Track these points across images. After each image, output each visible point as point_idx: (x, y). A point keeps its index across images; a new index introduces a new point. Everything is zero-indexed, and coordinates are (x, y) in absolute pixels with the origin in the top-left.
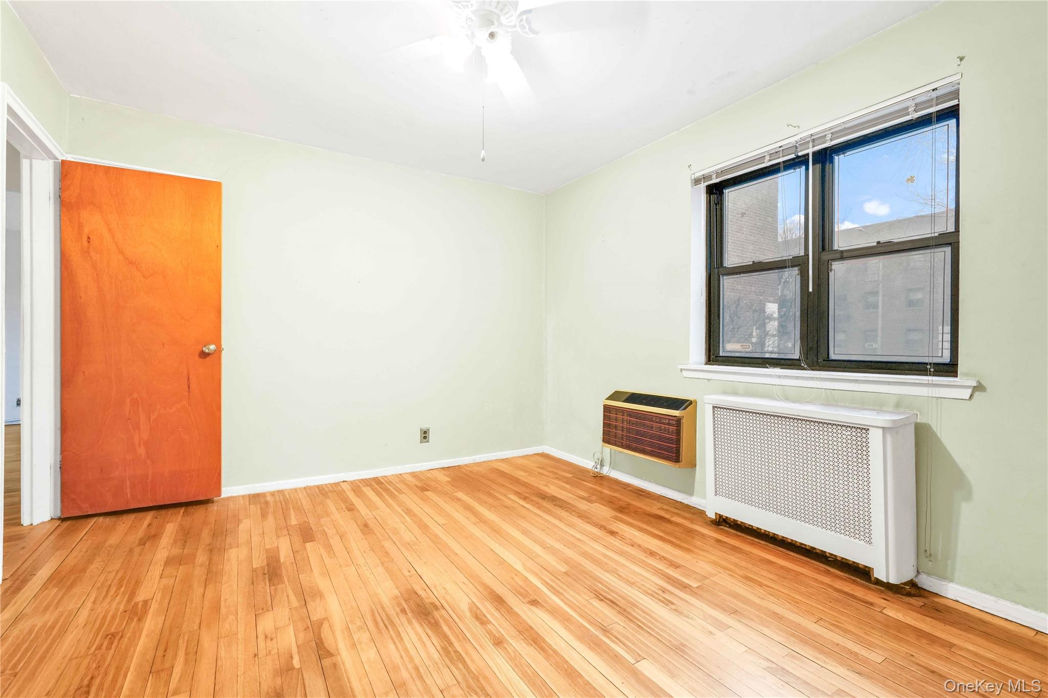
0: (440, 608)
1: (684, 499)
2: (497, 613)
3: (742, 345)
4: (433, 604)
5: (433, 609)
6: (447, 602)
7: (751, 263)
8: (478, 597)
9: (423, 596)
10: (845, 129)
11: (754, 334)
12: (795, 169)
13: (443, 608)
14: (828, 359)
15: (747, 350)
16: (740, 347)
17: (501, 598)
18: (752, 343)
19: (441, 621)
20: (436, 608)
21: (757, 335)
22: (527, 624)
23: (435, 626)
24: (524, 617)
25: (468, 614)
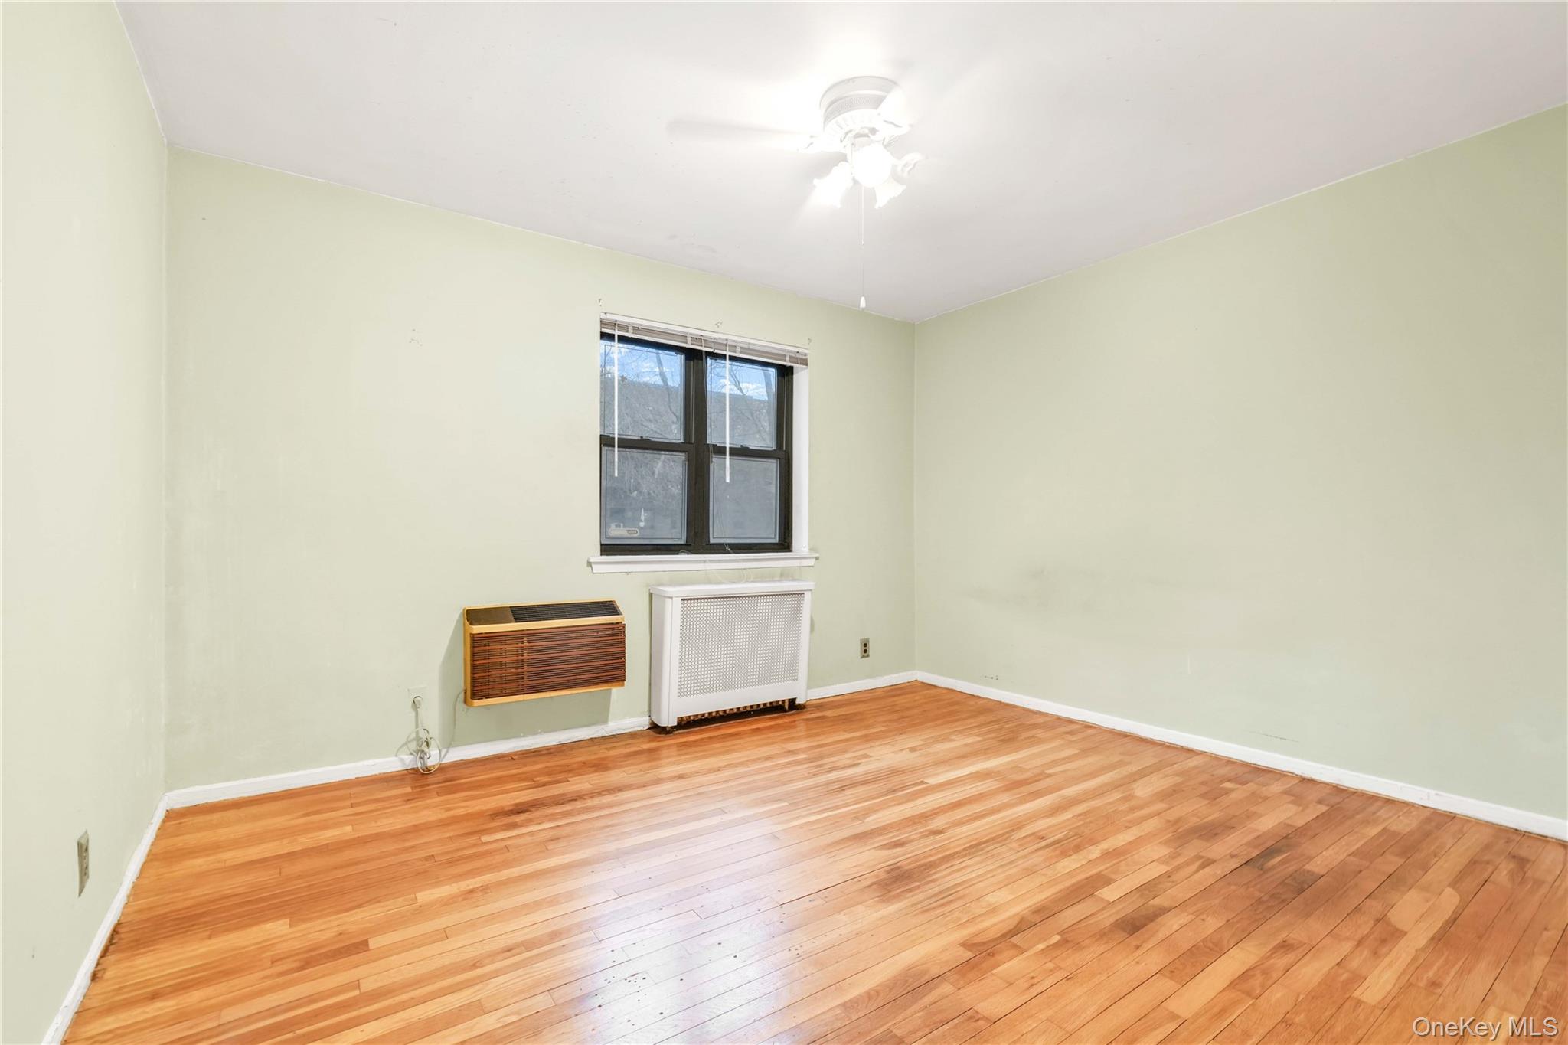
1: (598, 731)
3: (629, 531)
7: (639, 438)
10: (749, 349)
11: (643, 518)
12: (677, 354)
14: (709, 544)
15: (635, 536)
16: (626, 532)
18: (641, 528)
21: (645, 519)
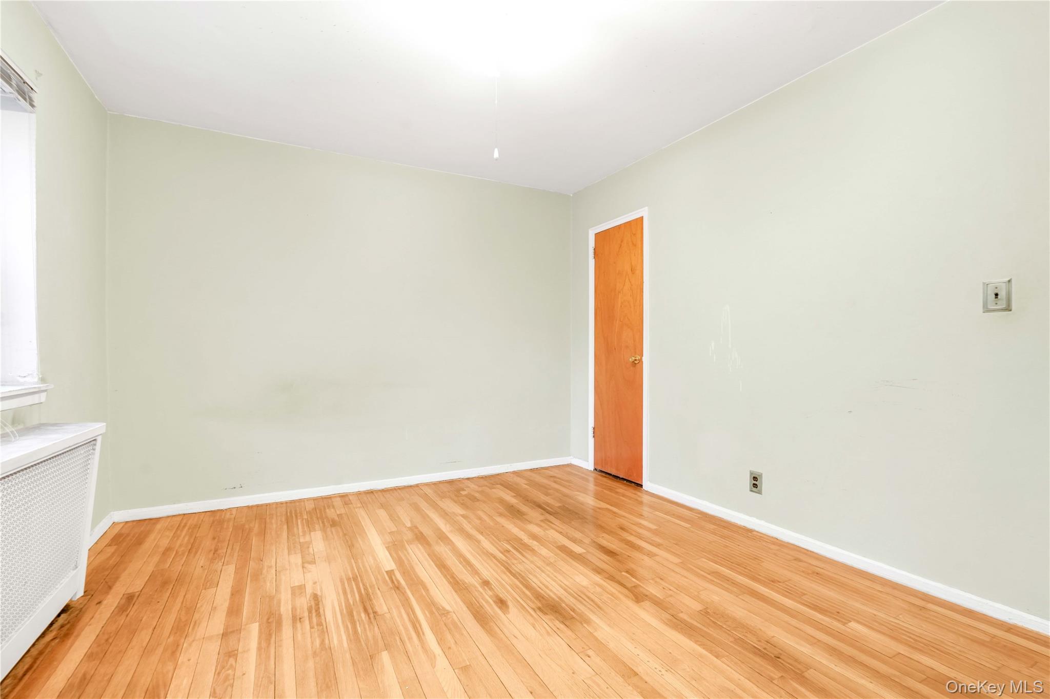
0: (536, 609)
2: (482, 603)
4: (546, 614)
5: (542, 608)
6: (531, 615)
8: (501, 620)
9: (558, 622)
13: (534, 610)
17: (475, 618)
19: (533, 599)
20: (539, 609)
22: (458, 594)
23: (539, 596)
24: (459, 600)
25: (510, 604)
